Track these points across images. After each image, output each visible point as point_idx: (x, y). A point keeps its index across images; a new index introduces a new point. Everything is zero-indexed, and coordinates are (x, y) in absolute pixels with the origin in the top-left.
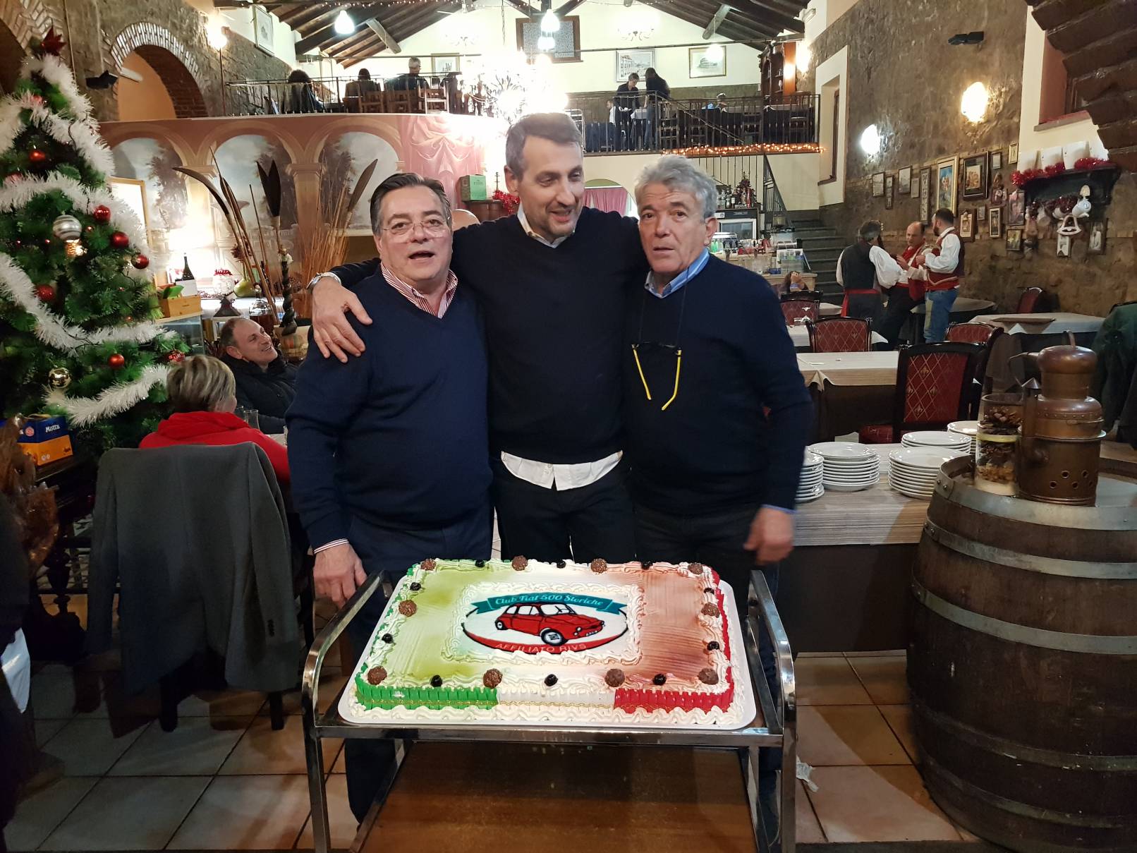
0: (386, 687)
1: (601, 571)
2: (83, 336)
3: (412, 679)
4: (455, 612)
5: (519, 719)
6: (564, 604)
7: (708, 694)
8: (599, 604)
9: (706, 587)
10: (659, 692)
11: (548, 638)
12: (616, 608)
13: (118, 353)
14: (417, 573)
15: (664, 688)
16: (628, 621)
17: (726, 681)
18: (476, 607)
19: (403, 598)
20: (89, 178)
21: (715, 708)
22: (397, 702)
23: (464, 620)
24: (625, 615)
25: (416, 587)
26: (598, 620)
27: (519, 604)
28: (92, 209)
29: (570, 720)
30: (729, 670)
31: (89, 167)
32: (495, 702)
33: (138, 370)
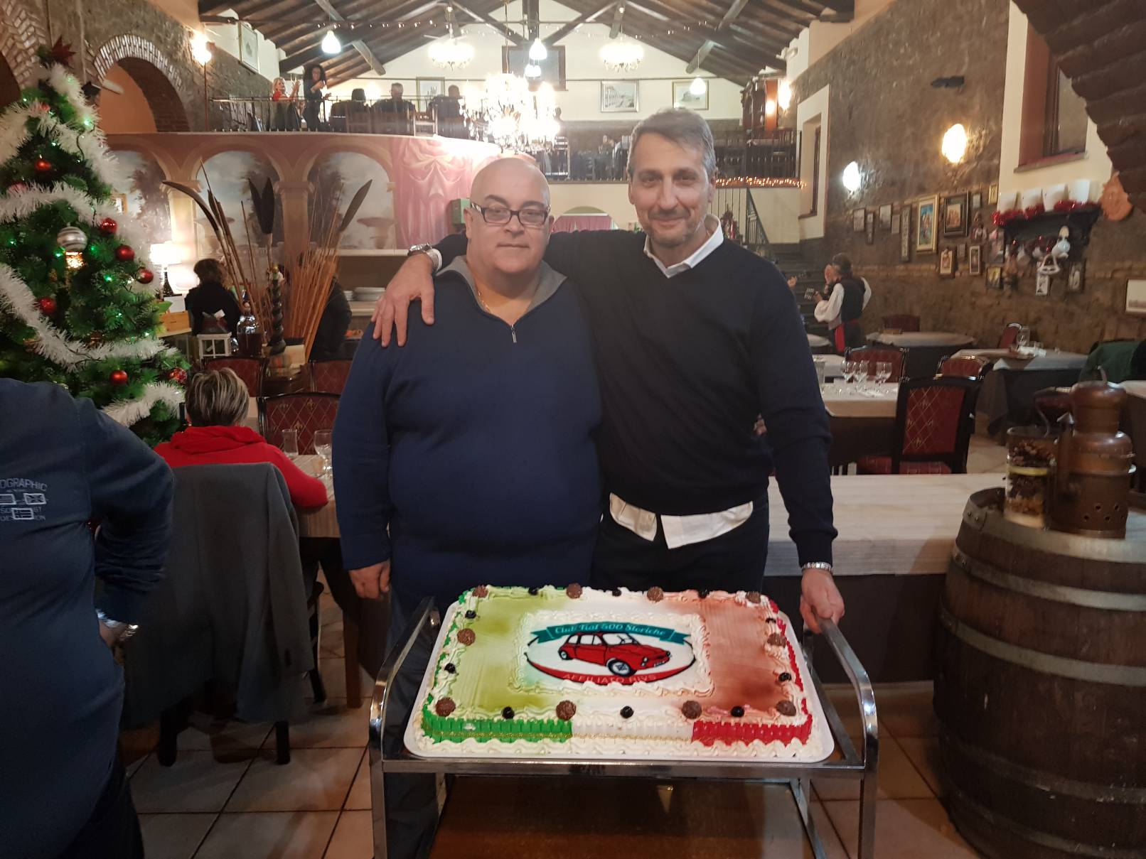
0: (456, 719)
1: (658, 600)
2: (84, 351)
3: (482, 710)
4: (516, 641)
5: (594, 752)
6: (627, 633)
7: (788, 726)
8: (661, 633)
9: (768, 617)
10: (737, 725)
11: (615, 668)
12: (679, 638)
13: (121, 369)
14: (469, 600)
15: (743, 720)
16: (694, 652)
17: (803, 713)
18: (535, 636)
19: (459, 626)
20: (97, 190)
21: (795, 741)
22: (468, 734)
23: (527, 649)
24: (691, 645)
25: (471, 615)
26: (663, 651)
27: (581, 634)
28: (99, 221)
29: (647, 753)
30: (804, 701)
31: (95, 179)
32: (569, 733)
33: (140, 387)
